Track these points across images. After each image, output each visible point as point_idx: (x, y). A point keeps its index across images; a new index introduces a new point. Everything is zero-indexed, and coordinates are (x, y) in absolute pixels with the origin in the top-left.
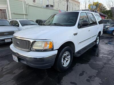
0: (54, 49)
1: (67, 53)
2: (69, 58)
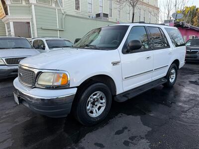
0: (70, 86)
1: (98, 94)
2: (104, 102)
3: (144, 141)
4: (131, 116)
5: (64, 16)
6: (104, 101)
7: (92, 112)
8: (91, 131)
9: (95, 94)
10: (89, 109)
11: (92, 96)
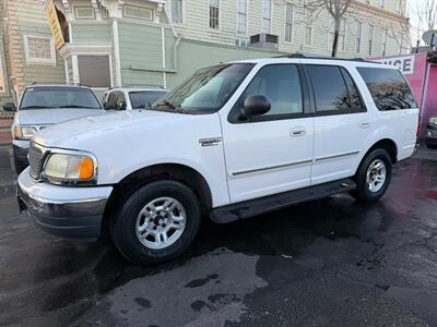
1: (166, 204)
2: (182, 221)
3: (237, 305)
4: (241, 254)
5: (177, 43)
6: (181, 218)
7: (151, 238)
8: (142, 275)
9: (161, 203)
10: (144, 232)
11: (150, 204)
